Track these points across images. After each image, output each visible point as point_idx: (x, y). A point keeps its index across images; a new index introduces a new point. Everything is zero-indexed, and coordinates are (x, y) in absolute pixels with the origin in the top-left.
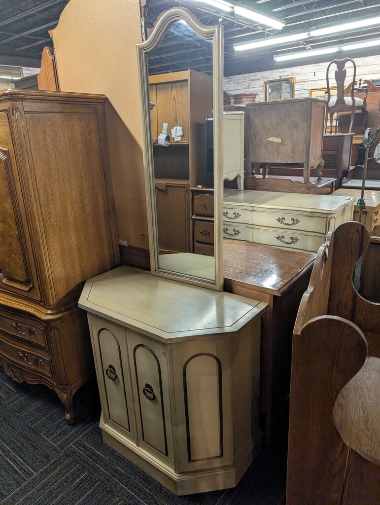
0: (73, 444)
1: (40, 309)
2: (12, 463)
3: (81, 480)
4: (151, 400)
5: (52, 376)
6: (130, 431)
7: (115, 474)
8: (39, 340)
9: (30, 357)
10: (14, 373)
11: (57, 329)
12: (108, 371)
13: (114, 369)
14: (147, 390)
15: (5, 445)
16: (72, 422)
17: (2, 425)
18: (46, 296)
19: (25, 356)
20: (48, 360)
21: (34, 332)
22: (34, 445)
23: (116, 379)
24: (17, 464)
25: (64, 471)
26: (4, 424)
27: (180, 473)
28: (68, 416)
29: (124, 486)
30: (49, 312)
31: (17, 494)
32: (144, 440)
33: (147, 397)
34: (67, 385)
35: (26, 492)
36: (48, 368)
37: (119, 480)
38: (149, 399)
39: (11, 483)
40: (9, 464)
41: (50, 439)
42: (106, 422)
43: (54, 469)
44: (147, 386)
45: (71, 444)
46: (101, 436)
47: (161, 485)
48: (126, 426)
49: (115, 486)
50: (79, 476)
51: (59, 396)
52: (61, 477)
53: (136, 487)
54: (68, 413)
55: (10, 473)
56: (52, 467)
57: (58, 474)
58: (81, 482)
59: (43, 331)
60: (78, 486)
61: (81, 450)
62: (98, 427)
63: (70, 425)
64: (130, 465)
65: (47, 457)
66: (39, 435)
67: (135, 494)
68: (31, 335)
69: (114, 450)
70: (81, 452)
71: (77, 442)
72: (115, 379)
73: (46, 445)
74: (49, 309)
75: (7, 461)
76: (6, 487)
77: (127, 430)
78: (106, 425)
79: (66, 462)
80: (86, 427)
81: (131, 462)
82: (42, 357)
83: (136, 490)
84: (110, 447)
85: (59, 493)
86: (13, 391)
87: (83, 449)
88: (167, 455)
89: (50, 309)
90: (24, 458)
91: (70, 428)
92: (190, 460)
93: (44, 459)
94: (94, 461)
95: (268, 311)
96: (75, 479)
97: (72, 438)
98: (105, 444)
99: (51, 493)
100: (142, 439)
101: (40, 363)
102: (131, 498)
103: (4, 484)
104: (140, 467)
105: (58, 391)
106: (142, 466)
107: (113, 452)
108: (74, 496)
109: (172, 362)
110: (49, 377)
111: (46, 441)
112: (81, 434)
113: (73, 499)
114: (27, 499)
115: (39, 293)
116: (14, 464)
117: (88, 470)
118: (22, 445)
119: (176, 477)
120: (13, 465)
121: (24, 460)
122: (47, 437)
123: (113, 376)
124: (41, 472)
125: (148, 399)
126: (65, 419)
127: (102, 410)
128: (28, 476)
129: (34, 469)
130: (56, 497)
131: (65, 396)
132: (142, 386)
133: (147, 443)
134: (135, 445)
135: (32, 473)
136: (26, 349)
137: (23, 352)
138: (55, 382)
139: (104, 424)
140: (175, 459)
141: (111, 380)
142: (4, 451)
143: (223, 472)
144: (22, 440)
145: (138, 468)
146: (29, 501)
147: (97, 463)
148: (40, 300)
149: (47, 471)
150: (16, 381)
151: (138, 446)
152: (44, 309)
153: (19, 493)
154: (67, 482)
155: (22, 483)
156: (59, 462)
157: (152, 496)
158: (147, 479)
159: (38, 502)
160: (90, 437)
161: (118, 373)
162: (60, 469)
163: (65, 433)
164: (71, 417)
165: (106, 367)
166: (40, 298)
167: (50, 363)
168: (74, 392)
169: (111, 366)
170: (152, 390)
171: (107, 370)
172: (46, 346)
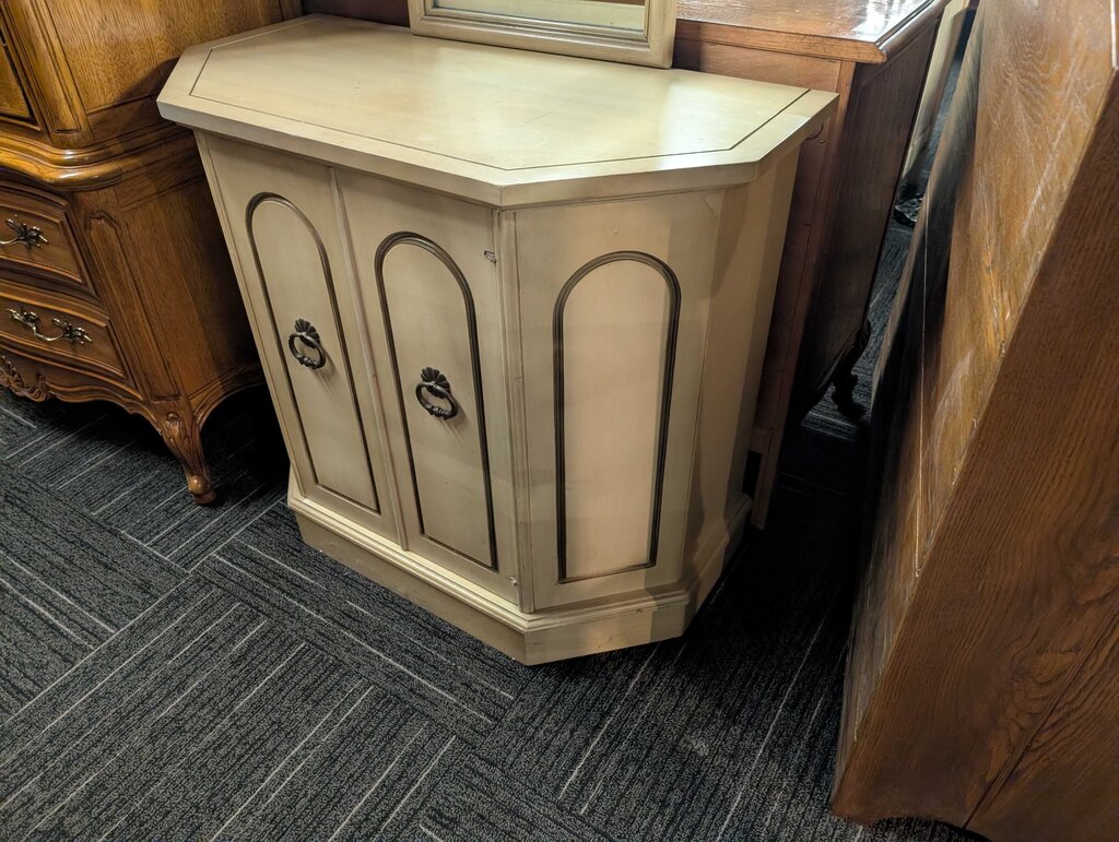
0: (218, 553)
1: (34, 149)
2: (42, 610)
3: (249, 641)
4: (446, 417)
5: (125, 374)
6: (378, 511)
7: (347, 622)
8: (58, 260)
9: (45, 321)
10: (16, 376)
11: (111, 221)
12: (297, 340)
13: (312, 331)
14: (430, 389)
15: (17, 565)
16: (210, 497)
17: (4, 514)
18: (42, 95)
19: (33, 320)
20: (103, 325)
21: (37, 238)
22: (104, 559)
23: (322, 362)
24: (59, 613)
25: (199, 621)
26: (8, 510)
27: (536, 612)
28: (194, 483)
29: (374, 651)
30: (69, 154)
31: (65, 687)
32: (422, 531)
33: (431, 411)
34: (176, 396)
35: (92, 681)
36: (107, 349)
37: (358, 635)
38: (438, 415)
39: (45, 661)
40: (32, 611)
41: (150, 543)
42: (304, 491)
43: (170, 616)
44: (430, 374)
45: (213, 554)
46: (294, 527)
47: (477, 641)
48: (369, 499)
49: (348, 650)
50: (243, 631)
51: (159, 430)
52: (192, 638)
53: (407, 651)
54: (192, 475)
55: (39, 633)
56: (162, 613)
57: (179, 631)
58: (251, 644)
59: (64, 227)
60: (243, 657)
61: (241, 567)
62: (284, 508)
63: (204, 505)
64: (387, 599)
65: (145, 587)
66: (114, 533)
67: (409, 667)
68: (29, 247)
69: (336, 563)
70: (242, 571)
71: (230, 547)
72: (320, 364)
73: (138, 558)
74: (64, 145)
75: (26, 606)
76: (30, 672)
77: (374, 508)
78: (307, 501)
79: (204, 597)
80: (251, 509)
81: (387, 591)
82: (82, 316)
83: (409, 658)
84: (324, 557)
85: (188, 676)
86: (29, 428)
87: (247, 563)
88: (495, 566)
89: (69, 147)
90: (78, 595)
91: (205, 512)
92: (563, 576)
93: (138, 596)
94: (284, 591)
95: (826, 130)
96: (232, 641)
97: (214, 538)
98: (310, 548)
99: (166, 679)
100: (418, 528)
101: (82, 338)
102: (398, 677)
103: (23, 664)
104: (415, 601)
105: (151, 417)
106: (419, 598)
107: (336, 570)
108: (236, 681)
109: (516, 283)
110: (116, 378)
111: (138, 548)
112: (238, 528)
113: (232, 691)
114: (95, 698)
115: (14, 83)
116: (50, 612)
117: (268, 616)
118: (70, 561)
119: (525, 624)
120: (47, 613)
121: (78, 601)
122: (141, 539)
123: (316, 358)
124: (131, 627)
125: (433, 416)
126: (187, 494)
127: (292, 461)
128: (93, 639)
129: (108, 621)
130: (181, 687)
131: (176, 428)
132: (412, 378)
133: (431, 539)
134: (398, 548)
135: (104, 631)
136: (29, 296)
137: (22, 307)
138: (136, 389)
139: (301, 498)
140: (520, 579)
141: (308, 370)
142: (14, 579)
143: (654, 602)
144: (65, 548)
145: (410, 603)
146: (102, 702)
147: (292, 596)
148: (26, 114)
149: (147, 626)
150: (25, 398)
151: (407, 550)
152: (48, 147)
153: (72, 685)
154: (211, 649)
155: (76, 659)
156: (182, 600)
157: (455, 669)
158: (437, 630)
159: (129, 703)
160: (263, 531)
161: (330, 343)
162: (187, 616)
163: (193, 527)
164: (205, 486)
165: (288, 329)
166: (25, 105)
167: (110, 334)
168: (202, 417)
169: (303, 326)
170: (447, 386)
171: (292, 338)
172: (82, 277)
